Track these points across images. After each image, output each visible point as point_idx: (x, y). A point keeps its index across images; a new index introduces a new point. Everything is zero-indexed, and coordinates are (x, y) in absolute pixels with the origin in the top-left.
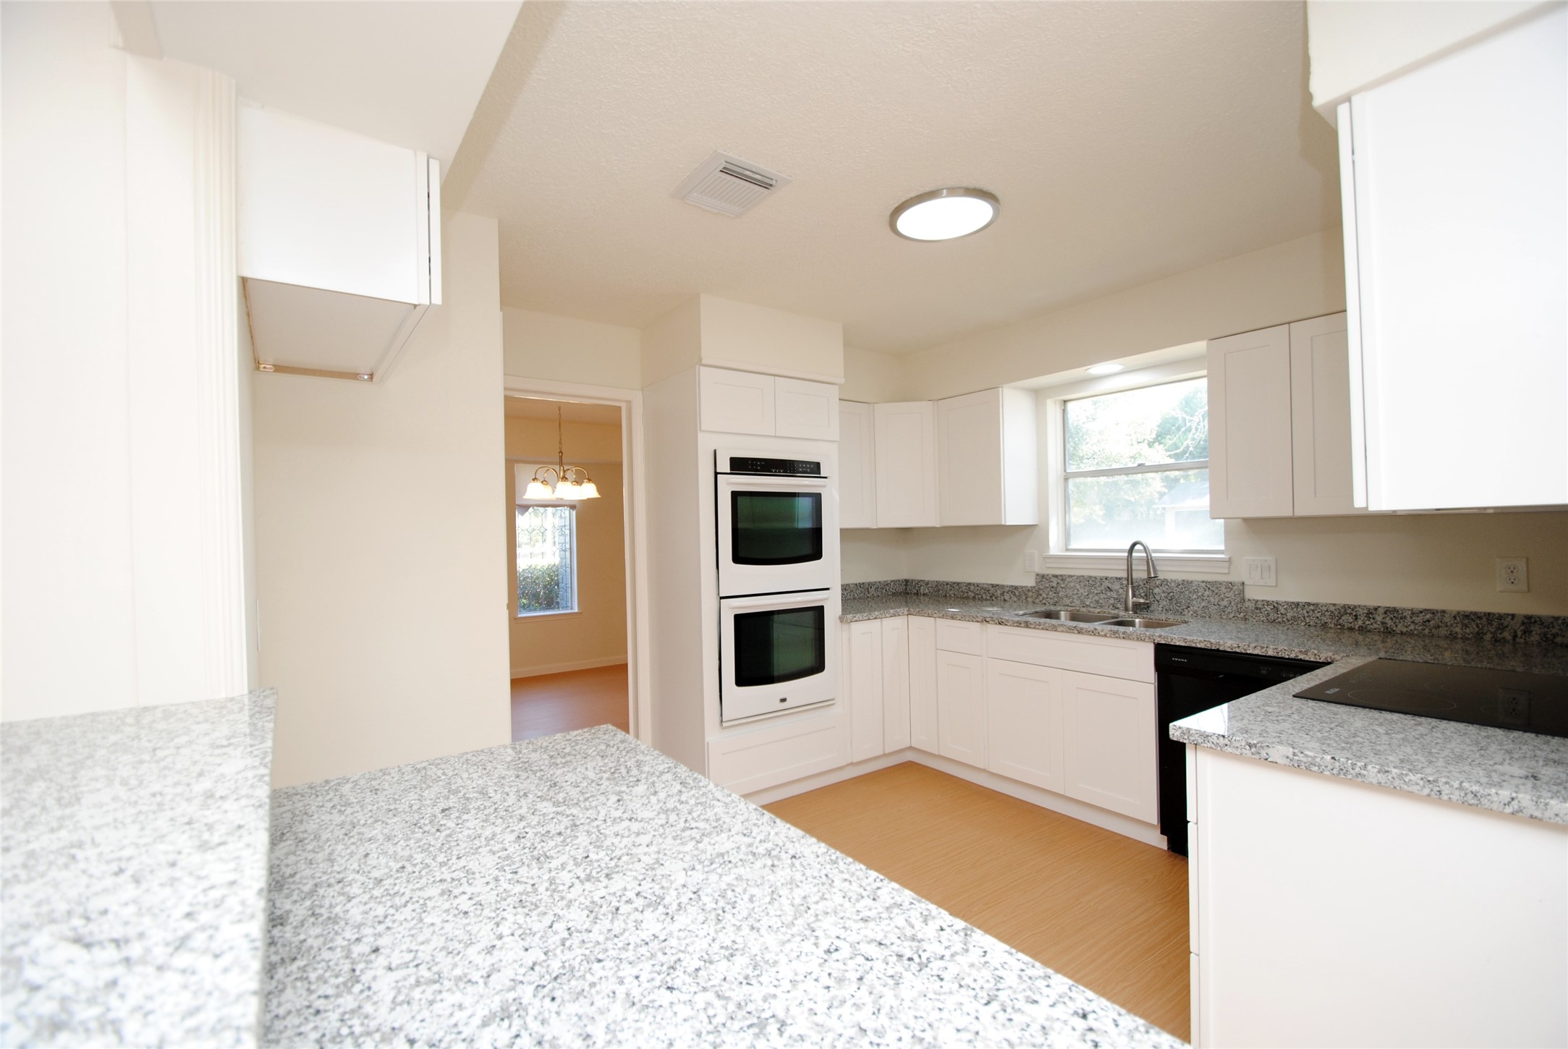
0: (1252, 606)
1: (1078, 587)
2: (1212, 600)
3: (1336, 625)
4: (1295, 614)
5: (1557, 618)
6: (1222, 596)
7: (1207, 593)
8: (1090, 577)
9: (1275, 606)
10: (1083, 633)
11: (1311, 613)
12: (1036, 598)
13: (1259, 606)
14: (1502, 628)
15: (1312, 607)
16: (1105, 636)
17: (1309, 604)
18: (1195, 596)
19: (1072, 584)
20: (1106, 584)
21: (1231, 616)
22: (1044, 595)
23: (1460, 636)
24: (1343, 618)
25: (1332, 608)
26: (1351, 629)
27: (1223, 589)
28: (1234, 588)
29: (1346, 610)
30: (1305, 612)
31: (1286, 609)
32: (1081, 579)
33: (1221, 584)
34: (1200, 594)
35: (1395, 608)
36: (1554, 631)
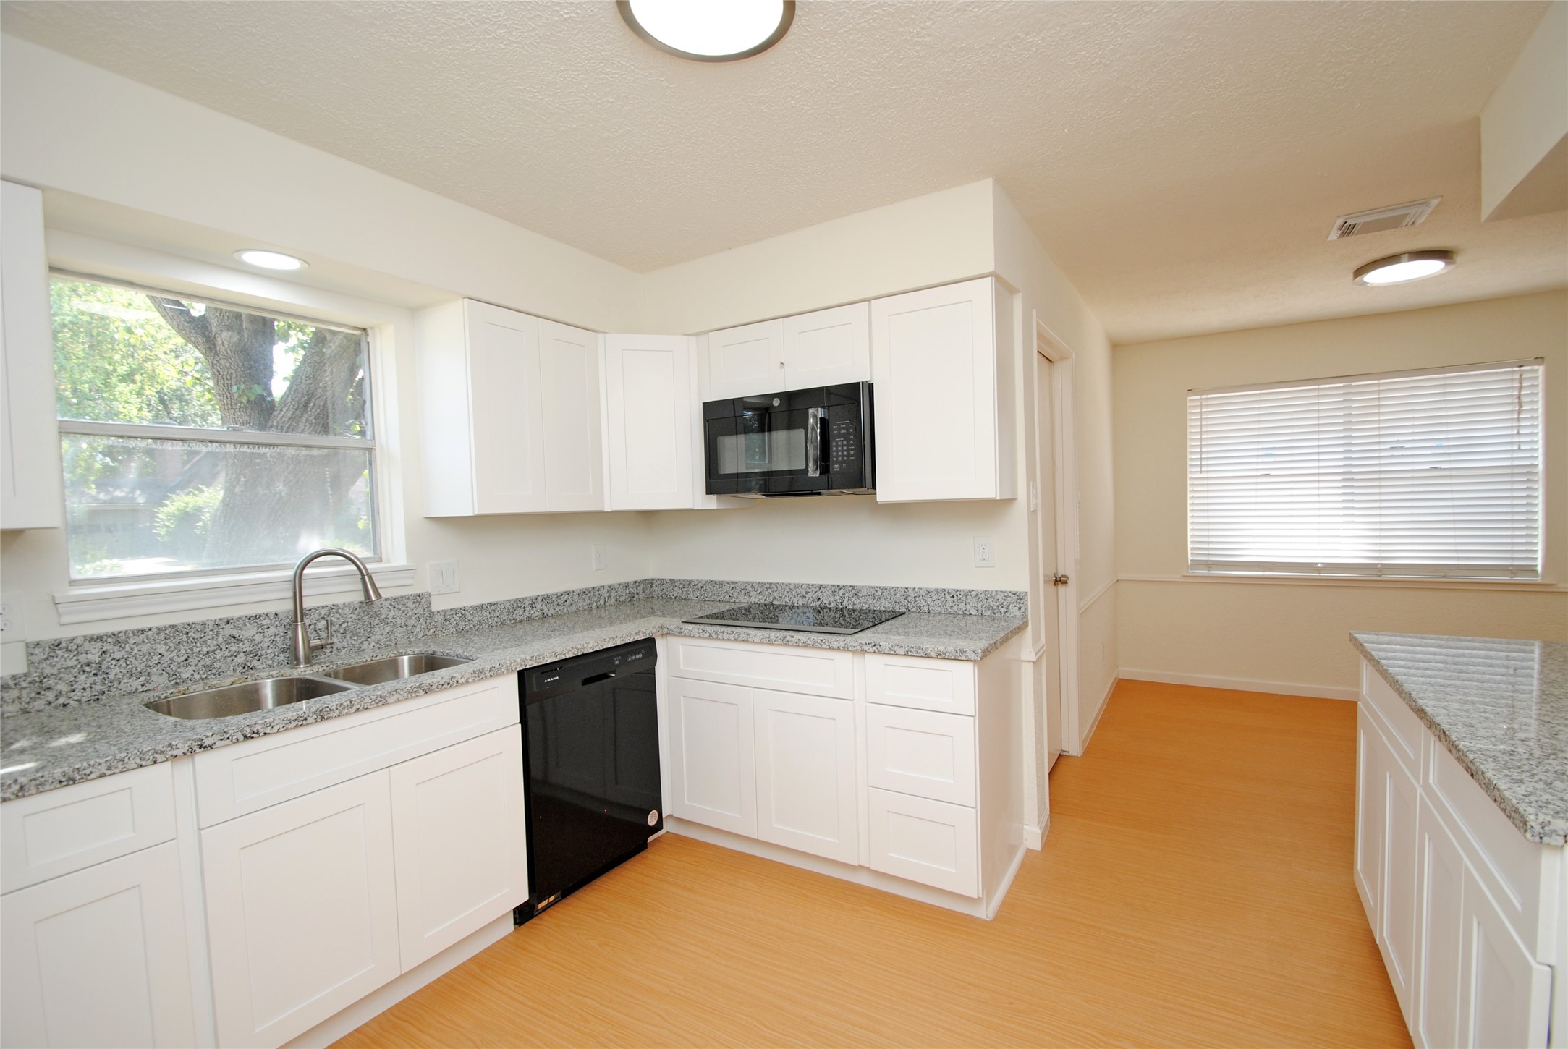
0: (439, 618)
1: (161, 648)
2: (398, 621)
3: (511, 620)
4: (480, 618)
5: (620, 584)
6: (410, 614)
7: (391, 614)
8: (190, 625)
9: (462, 613)
11: (492, 613)
12: (33, 699)
13: (447, 616)
14: (599, 597)
15: (493, 607)
16: (467, 682)
17: (490, 604)
18: (377, 621)
19: (145, 648)
20: (229, 630)
21: (420, 636)
22: (62, 687)
23: (581, 609)
24: (516, 612)
25: (508, 605)
26: (521, 621)
27: (410, 605)
28: (423, 601)
29: (519, 604)
30: (488, 613)
31: (472, 615)
32: (171, 633)
33: (408, 599)
34: (383, 617)
35: (547, 595)
36: (620, 593)
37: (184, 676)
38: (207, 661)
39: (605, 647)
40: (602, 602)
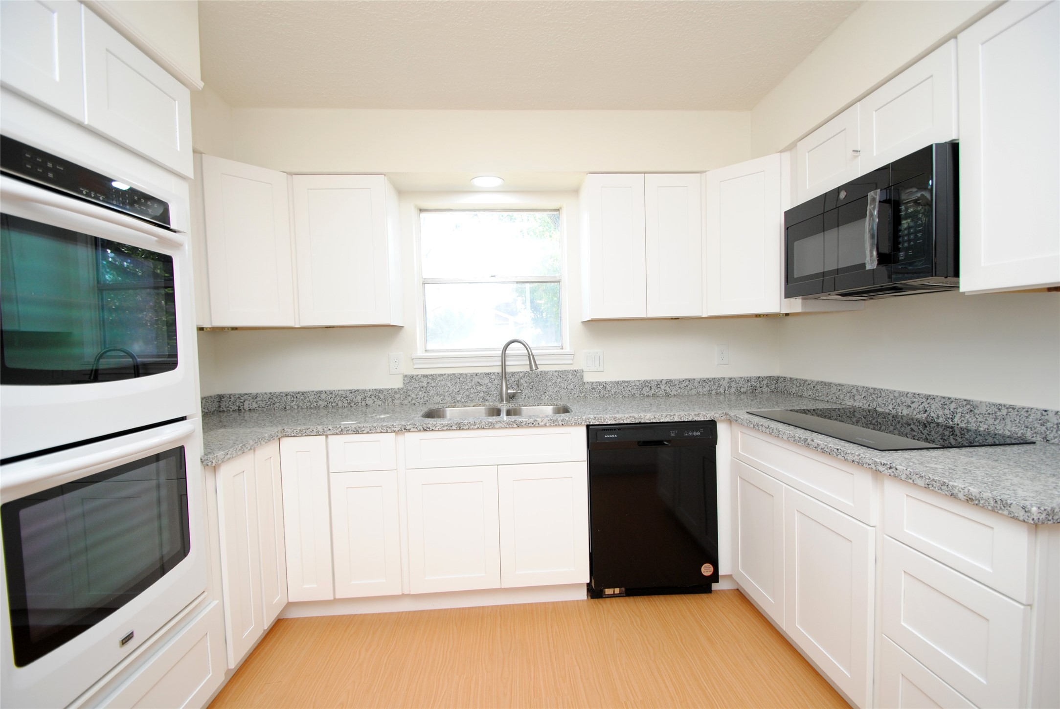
0: (589, 387)
1: (449, 385)
2: (563, 385)
3: (640, 395)
4: (617, 390)
5: (741, 378)
6: (570, 381)
7: (559, 380)
8: (461, 374)
9: (604, 385)
10: (522, 427)
11: (626, 388)
12: (404, 399)
13: (594, 386)
14: (719, 386)
15: (626, 384)
17: (624, 382)
18: (550, 384)
19: (443, 383)
20: (477, 379)
21: (575, 396)
22: (413, 396)
23: (701, 393)
24: (644, 389)
25: (638, 384)
26: (648, 396)
27: (570, 377)
28: (578, 375)
29: (646, 384)
30: (622, 387)
31: (611, 387)
32: (453, 377)
33: (569, 372)
34: (553, 381)
35: (671, 380)
36: (741, 385)
37: (458, 399)
38: (467, 393)
39: (662, 421)
40: (722, 390)
